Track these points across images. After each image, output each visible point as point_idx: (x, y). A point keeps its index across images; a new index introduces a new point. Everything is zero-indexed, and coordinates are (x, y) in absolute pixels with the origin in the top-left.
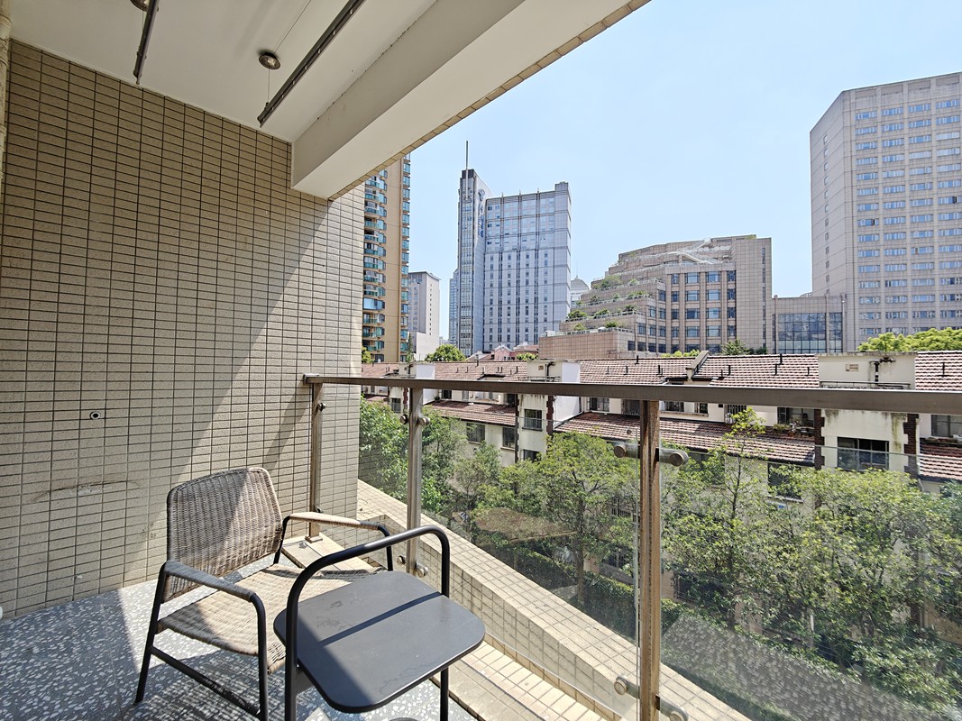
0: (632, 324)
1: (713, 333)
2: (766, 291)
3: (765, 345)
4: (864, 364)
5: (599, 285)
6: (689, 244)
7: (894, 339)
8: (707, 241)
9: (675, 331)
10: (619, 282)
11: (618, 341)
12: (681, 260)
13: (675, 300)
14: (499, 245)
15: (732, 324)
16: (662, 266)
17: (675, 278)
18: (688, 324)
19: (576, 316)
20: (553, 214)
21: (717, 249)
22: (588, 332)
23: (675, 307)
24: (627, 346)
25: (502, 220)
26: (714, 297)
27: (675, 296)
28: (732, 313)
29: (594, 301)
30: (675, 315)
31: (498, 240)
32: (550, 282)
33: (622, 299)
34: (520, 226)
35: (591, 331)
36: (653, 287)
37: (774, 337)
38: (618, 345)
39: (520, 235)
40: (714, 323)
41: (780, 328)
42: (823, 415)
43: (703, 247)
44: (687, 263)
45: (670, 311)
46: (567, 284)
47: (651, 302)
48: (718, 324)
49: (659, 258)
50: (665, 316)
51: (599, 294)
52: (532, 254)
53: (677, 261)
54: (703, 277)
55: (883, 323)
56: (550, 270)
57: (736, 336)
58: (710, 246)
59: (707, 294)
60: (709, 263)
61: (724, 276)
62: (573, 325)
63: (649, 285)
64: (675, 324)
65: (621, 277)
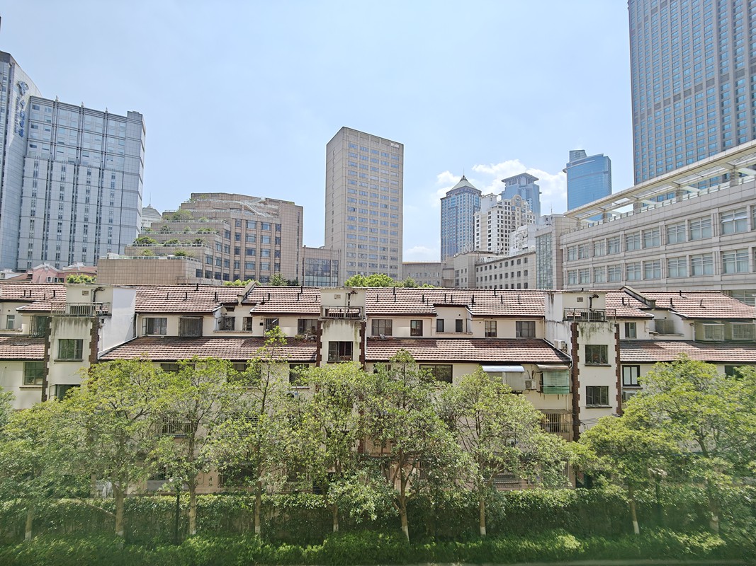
0: (201, 255)
1: (265, 268)
2: (299, 240)
3: (297, 278)
4: (343, 294)
5: (171, 217)
6: (251, 198)
7: (361, 278)
8: (263, 199)
9: (237, 264)
10: (191, 217)
11: (187, 269)
12: (243, 209)
13: (238, 239)
14: (48, 152)
15: (277, 262)
16: (228, 210)
17: (238, 223)
18: (247, 259)
19: (144, 242)
20: (124, 139)
21: (269, 206)
22: (157, 258)
23: (238, 245)
24: (195, 273)
25: (55, 126)
26: (266, 241)
27: (238, 237)
28: (278, 254)
29: (165, 230)
30: (237, 251)
31: (48, 147)
32: (117, 204)
33: (193, 233)
34: (80, 138)
35: (160, 258)
36: (221, 227)
37: (303, 273)
38: (187, 273)
39: (79, 149)
40: (265, 261)
41: (306, 268)
42: (322, 328)
43: (260, 203)
44: (248, 212)
45: (233, 248)
46: (137, 210)
47: (218, 239)
48: (268, 261)
49: (226, 204)
50: (230, 251)
51: (170, 225)
52: (95, 173)
53: (241, 209)
54: (259, 224)
55: (357, 269)
56: (118, 194)
57: (279, 271)
58: (265, 203)
59: (262, 238)
60: (264, 216)
61: (274, 227)
62: (141, 250)
63: (216, 224)
64: (237, 258)
65: (192, 213)
